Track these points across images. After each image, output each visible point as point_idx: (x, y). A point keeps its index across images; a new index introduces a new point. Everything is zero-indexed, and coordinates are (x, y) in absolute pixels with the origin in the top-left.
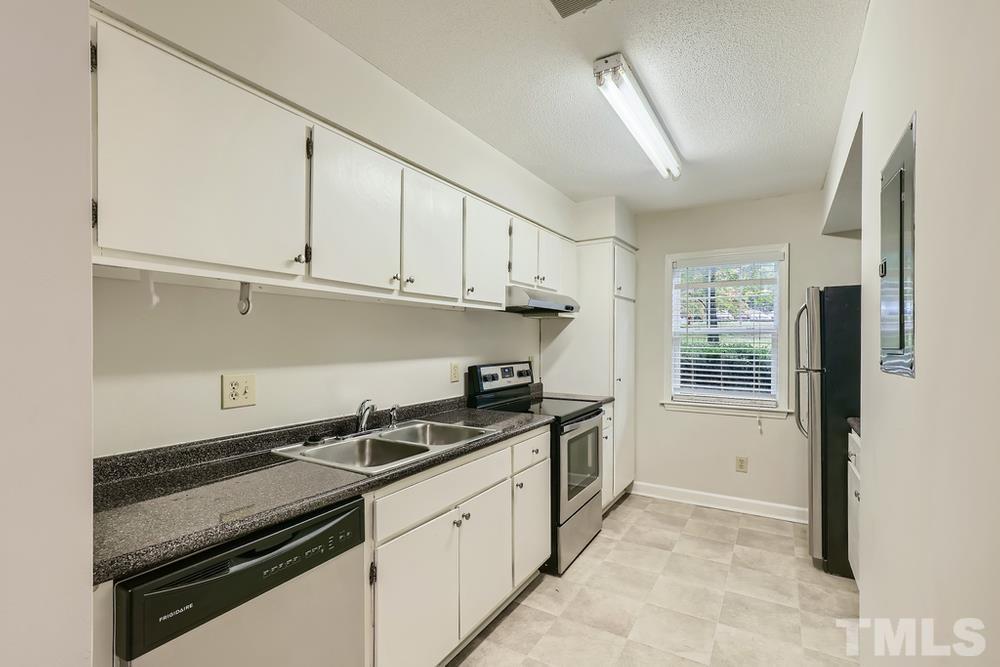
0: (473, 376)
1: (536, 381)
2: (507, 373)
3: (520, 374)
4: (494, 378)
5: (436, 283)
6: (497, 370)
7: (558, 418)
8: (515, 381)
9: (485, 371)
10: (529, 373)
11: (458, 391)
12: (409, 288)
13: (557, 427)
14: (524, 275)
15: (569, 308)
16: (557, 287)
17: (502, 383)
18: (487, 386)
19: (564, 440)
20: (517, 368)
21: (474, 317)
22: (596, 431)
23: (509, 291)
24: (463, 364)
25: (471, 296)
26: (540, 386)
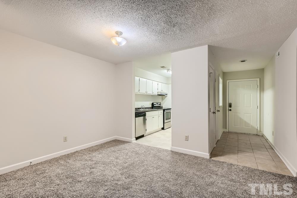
0: (153, 104)
1: (162, 106)
2: (157, 104)
3: (159, 104)
4: (156, 104)
5: (150, 92)
6: (156, 103)
7: (164, 109)
8: (158, 105)
9: (154, 103)
10: (160, 104)
11: (151, 106)
12: (147, 93)
13: (164, 110)
14: (160, 90)
15: (166, 95)
16: (164, 92)
17: (156, 105)
18: (154, 106)
19: (165, 112)
20: (159, 103)
21: (153, 96)
22: (170, 112)
23: (158, 92)
24: (151, 103)
25: (153, 93)
26: (162, 107)
